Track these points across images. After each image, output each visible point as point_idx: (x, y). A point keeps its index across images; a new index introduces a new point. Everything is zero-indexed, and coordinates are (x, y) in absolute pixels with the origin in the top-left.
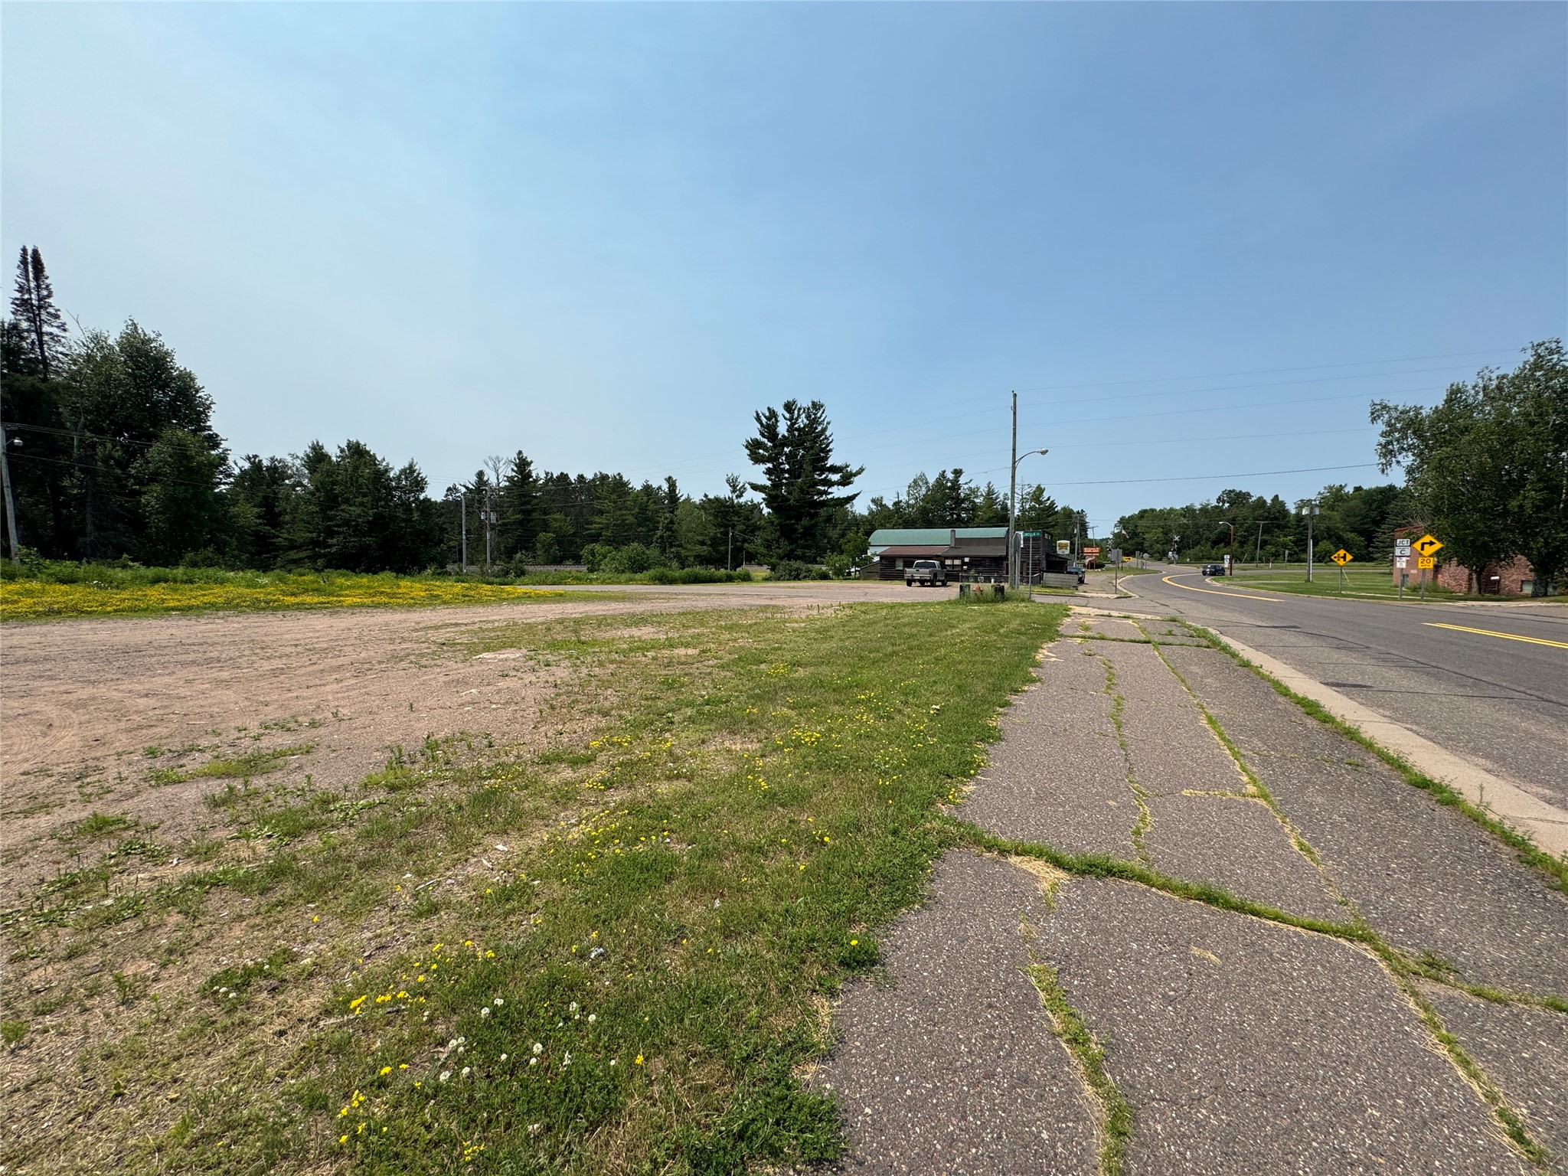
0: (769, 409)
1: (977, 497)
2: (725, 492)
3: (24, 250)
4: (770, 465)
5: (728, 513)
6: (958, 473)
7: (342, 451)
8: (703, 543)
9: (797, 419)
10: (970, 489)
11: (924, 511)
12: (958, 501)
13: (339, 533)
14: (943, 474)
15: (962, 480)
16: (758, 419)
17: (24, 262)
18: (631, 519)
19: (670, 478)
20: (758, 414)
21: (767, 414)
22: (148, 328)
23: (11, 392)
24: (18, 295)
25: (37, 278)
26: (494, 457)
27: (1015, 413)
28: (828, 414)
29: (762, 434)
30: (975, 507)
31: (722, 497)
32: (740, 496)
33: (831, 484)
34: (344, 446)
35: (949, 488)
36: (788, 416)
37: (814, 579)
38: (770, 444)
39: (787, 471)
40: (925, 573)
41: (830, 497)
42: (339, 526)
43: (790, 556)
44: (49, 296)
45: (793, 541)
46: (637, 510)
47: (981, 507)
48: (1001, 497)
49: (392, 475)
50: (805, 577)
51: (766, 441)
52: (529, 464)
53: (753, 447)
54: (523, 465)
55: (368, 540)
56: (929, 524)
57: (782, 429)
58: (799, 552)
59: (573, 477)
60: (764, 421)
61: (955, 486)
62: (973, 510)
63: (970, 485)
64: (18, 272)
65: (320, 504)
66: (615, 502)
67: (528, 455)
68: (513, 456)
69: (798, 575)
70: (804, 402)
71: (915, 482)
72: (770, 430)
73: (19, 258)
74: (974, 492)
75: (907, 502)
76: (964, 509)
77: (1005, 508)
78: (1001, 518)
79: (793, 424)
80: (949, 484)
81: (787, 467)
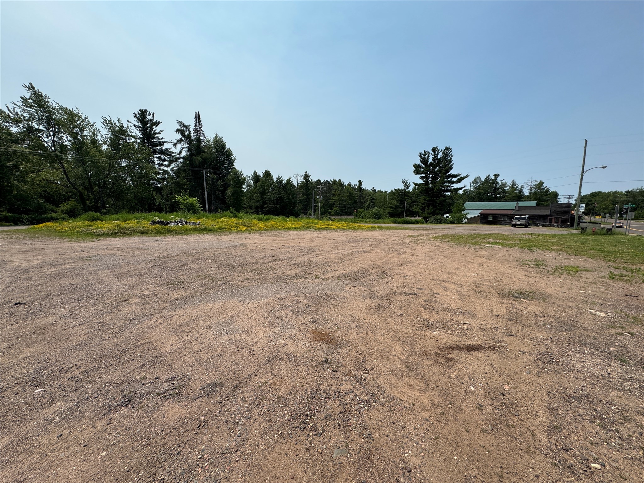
0: (425, 151)
1: (506, 187)
2: (402, 187)
3: (196, 113)
4: (424, 175)
5: (402, 195)
6: (497, 176)
7: (263, 174)
8: (392, 207)
9: (437, 155)
10: (502, 183)
11: (478, 194)
12: (496, 189)
13: (268, 203)
14: (488, 177)
15: (499, 179)
16: (420, 156)
17: (196, 117)
18: (346, 198)
19: (360, 181)
20: (420, 154)
21: (424, 153)
22: (220, 135)
23: (203, 159)
24: (194, 128)
25: (199, 122)
26: (296, 174)
27: (585, 150)
28: (454, 152)
29: (422, 163)
30: (504, 192)
31: (400, 188)
32: (408, 188)
33: (453, 182)
34: (264, 172)
35: (491, 183)
36: (433, 153)
37: (448, 223)
38: (424, 166)
39: (431, 177)
40: (523, 222)
41: (452, 188)
42: (267, 201)
43: (433, 213)
44: (201, 127)
45: (435, 207)
46: (348, 194)
47: (508, 192)
48: (520, 187)
49: (283, 182)
50: (444, 222)
51: (422, 165)
52: (309, 176)
53: (417, 167)
54: (306, 176)
55: (277, 206)
56: (481, 200)
57: (430, 160)
58: (438, 212)
59: (322, 181)
60: (422, 155)
61: (495, 181)
62: (503, 193)
63: (503, 182)
64: (194, 120)
65: (260, 193)
66: (340, 191)
67: (309, 173)
68: (304, 174)
69: (441, 221)
70: (442, 148)
71: (475, 180)
72: (424, 160)
73: (195, 116)
74: (504, 185)
75: (470, 190)
76: (500, 193)
77: (521, 191)
78: (518, 196)
79: (435, 157)
80: (491, 181)
81: (431, 175)
